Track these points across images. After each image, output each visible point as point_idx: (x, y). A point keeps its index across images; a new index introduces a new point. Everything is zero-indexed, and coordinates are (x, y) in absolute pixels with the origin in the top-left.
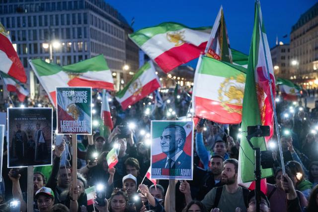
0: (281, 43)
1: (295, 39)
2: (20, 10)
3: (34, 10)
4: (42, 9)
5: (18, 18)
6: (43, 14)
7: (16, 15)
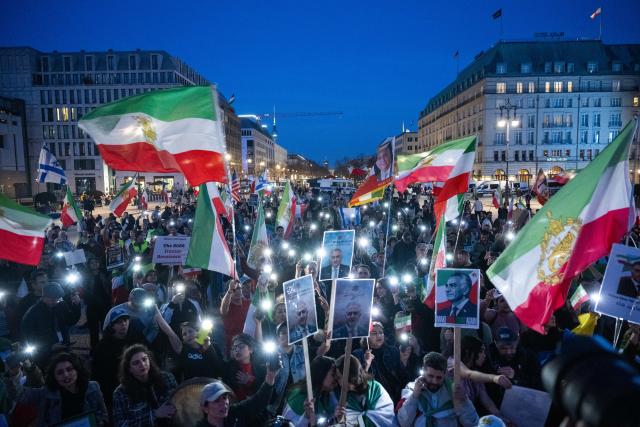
0: (408, 131)
1: (423, 126)
2: (87, 81)
3: (107, 82)
4: (118, 81)
5: (86, 91)
6: (119, 87)
7: (84, 87)
